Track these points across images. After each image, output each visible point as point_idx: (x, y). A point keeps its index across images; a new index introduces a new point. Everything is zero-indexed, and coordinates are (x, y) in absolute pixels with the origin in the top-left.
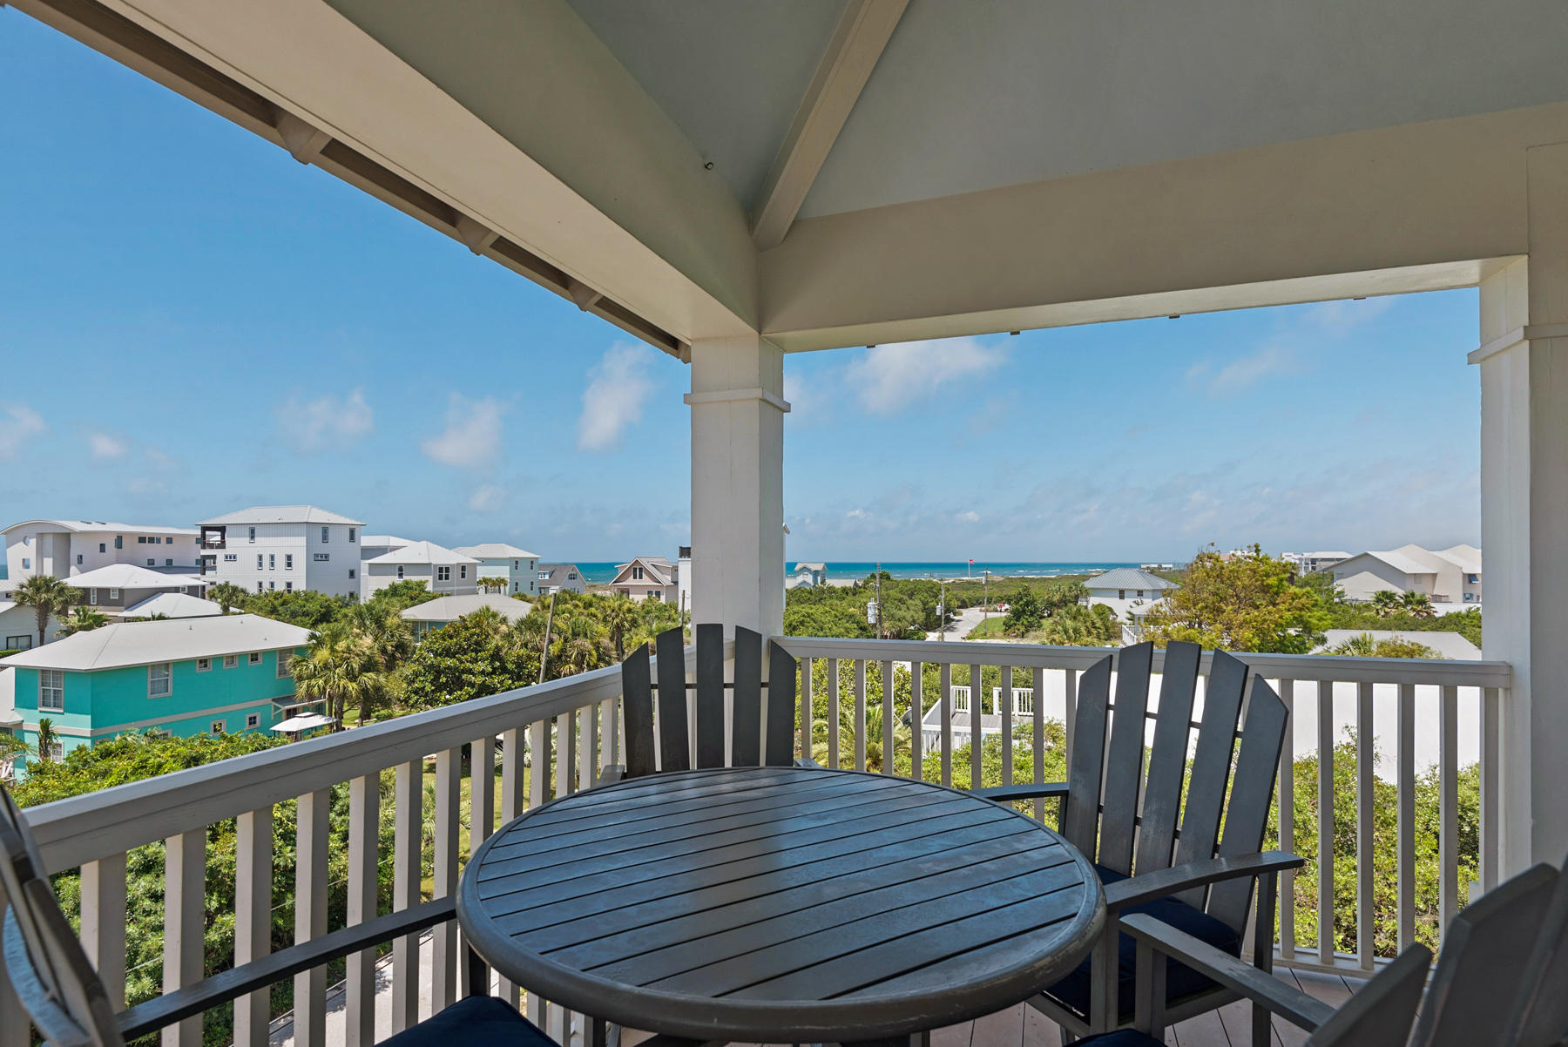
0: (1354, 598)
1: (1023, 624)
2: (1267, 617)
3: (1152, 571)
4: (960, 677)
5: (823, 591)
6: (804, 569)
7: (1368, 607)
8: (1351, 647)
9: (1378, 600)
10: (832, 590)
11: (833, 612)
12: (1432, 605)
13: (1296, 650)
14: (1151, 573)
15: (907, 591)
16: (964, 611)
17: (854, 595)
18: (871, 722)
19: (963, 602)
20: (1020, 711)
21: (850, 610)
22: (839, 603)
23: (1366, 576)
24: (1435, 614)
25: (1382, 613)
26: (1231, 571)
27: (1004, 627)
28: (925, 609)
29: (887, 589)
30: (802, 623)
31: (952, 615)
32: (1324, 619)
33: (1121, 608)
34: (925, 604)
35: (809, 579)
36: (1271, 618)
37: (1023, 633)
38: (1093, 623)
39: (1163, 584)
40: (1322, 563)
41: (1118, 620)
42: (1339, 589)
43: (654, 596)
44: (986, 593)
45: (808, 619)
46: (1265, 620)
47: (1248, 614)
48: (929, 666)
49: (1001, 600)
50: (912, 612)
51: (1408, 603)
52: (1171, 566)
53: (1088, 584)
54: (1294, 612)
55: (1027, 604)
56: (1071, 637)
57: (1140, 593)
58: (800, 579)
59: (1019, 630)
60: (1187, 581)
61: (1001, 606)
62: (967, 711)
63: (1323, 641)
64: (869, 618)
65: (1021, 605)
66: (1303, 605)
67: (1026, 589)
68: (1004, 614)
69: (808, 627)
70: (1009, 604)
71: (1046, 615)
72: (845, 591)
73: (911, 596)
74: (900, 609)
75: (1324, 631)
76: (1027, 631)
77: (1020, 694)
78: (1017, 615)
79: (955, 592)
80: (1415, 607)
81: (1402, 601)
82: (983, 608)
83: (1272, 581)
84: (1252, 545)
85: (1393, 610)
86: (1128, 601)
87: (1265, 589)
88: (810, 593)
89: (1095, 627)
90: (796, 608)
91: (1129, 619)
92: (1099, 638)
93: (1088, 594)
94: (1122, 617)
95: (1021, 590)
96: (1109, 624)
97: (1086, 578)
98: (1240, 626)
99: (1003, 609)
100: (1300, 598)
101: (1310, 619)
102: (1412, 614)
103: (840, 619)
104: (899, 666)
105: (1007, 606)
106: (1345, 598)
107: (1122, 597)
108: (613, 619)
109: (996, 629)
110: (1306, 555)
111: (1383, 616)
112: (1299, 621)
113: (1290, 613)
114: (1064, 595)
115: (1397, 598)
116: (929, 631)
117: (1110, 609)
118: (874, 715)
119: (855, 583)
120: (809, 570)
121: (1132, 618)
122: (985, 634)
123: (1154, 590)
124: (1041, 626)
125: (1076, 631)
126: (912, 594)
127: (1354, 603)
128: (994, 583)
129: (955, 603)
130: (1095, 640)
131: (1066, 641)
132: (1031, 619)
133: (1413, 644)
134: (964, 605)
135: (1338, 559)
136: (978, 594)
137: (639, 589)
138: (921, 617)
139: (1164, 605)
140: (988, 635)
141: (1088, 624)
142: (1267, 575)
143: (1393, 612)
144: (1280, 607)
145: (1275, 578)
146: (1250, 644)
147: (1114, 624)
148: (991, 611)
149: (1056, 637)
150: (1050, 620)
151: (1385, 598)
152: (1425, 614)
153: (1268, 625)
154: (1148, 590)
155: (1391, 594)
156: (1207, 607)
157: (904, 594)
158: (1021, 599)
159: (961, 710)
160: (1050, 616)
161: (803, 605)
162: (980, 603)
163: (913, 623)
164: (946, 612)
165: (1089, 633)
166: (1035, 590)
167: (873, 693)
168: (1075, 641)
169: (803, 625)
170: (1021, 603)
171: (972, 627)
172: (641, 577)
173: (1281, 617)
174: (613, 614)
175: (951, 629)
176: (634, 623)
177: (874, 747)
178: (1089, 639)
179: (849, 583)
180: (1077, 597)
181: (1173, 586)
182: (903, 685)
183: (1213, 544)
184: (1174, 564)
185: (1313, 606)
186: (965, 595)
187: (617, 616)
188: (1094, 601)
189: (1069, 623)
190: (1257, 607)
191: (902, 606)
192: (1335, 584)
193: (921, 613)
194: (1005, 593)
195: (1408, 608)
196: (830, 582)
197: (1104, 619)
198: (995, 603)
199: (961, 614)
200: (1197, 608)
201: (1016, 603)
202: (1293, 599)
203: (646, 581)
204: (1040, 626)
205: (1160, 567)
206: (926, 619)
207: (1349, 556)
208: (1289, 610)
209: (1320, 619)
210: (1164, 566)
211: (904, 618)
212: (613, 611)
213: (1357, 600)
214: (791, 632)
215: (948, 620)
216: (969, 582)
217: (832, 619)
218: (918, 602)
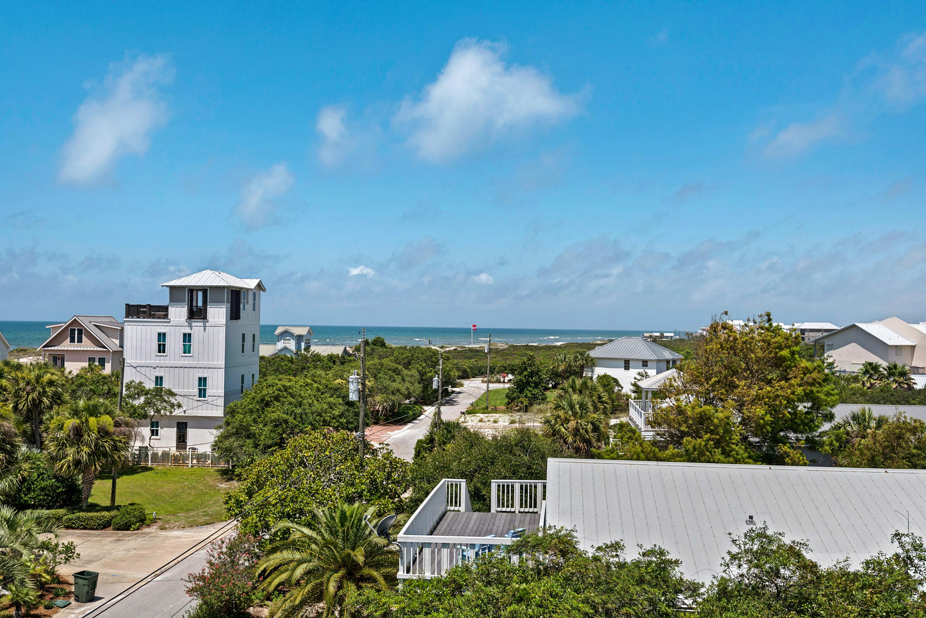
0: (842, 369)
1: (526, 396)
2: (780, 393)
3: (655, 340)
4: (455, 464)
5: (306, 358)
6: (286, 334)
7: (856, 379)
8: (852, 422)
9: (866, 372)
10: (317, 358)
11: (315, 385)
12: (912, 376)
13: (807, 428)
14: (654, 342)
15: (403, 359)
16: (466, 382)
17: (342, 364)
18: (347, 524)
19: (465, 371)
20: (521, 507)
21: (337, 381)
22: (323, 373)
23: (853, 347)
24: (915, 386)
25: (868, 385)
26: (744, 343)
27: (506, 400)
28: (422, 380)
29: (380, 357)
30: (277, 398)
31: (450, 389)
32: (832, 395)
33: (626, 379)
34: (422, 374)
35: (292, 345)
36: (783, 394)
37: (526, 406)
38: (600, 397)
39: (668, 355)
40: (811, 334)
41: (624, 391)
42: (830, 360)
43: (97, 363)
44: (489, 362)
45: (285, 393)
46: (777, 396)
47: (761, 389)
48: (423, 447)
49: (505, 370)
50: (407, 384)
51: (891, 374)
52: (672, 334)
53: (593, 354)
54: (805, 387)
55: (531, 375)
56: (577, 413)
57: (645, 363)
58: (280, 345)
59: (522, 403)
60: (700, 352)
61: (504, 377)
62: (460, 509)
63: (830, 417)
64: (351, 395)
65: (525, 376)
66: (814, 380)
67: (531, 358)
68: (507, 386)
69: (283, 404)
70: (513, 374)
71: (550, 386)
72: (332, 358)
73: (407, 365)
74: (394, 381)
75: (832, 407)
76: (531, 404)
77: (522, 486)
78: (521, 386)
79: (455, 361)
80: (897, 379)
81: (885, 372)
82: (486, 379)
83: (785, 353)
84: (763, 313)
85: (878, 382)
86: (633, 373)
87: (778, 362)
88: (291, 361)
89: (602, 402)
90: (271, 379)
91: (634, 392)
92: (605, 413)
93: (594, 365)
94: (627, 389)
95: (525, 359)
96: (614, 396)
97: (592, 346)
98: (753, 402)
99: (507, 379)
100: (811, 373)
101: (819, 395)
102: (894, 386)
103: (322, 394)
104: (385, 451)
105: (510, 377)
106: (836, 369)
107: (627, 367)
108: (28, 394)
109: (498, 402)
110: (797, 326)
111: (869, 388)
112: (808, 396)
113: (802, 388)
114: (570, 366)
115: (881, 369)
116: (427, 405)
117: (616, 381)
118: (351, 516)
119: (345, 350)
120: (291, 335)
121: (638, 390)
122: (487, 408)
123: (658, 361)
124: (546, 398)
125: (583, 406)
126: (409, 363)
127: (843, 374)
128: (497, 351)
129: (455, 373)
130: (602, 417)
131: (572, 418)
132: (536, 391)
133: (915, 421)
134: (465, 375)
135: (826, 330)
136: (481, 363)
137: (76, 356)
138: (417, 388)
139: (677, 380)
140: (490, 409)
141: (594, 398)
142: (780, 348)
143: (878, 384)
144: (793, 382)
145: (788, 350)
146: (762, 421)
147: (619, 396)
148: (493, 382)
149: (561, 413)
150: (556, 393)
151: (871, 369)
152: (906, 386)
153: (781, 402)
154: (652, 361)
155: (876, 365)
156: (719, 382)
157: (399, 363)
158: (526, 369)
159: (452, 508)
160: (554, 387)
161: (281, 376)
162: (482, 374)
163: (408, 396)
164: (443, 386)
165: (596, 409)
166: (539, 359)
167: (352, 485)
168: (581, 417)
169: (279, 401)
170: (525, 373)
171: (473, 400)
172: (80, 341)
173: (793, 393)
174: (29, 388)
175: (451, 403)
176: (57, 399)
177: (349, 555)
178: (595, 415)
179: (338, 350)
180: (582, 367)
181: (677, 356)
182: (389, 474)
183: (726, 313)
184: (675, 333)
185: (824, 381)
186: (466, 364)
187: (33, 390)
188: (599, 371)
189: (575, 397)
190: (769, 382)
191: (396, 377)
192: (826, 355)
193: (417, 385)
194: (508, 363)
195: (891, 379)
196: (315, 349)
197: (610, 391)
198: (498, 373)
199: (462, 385)
200: (710, 382)
201: (520, 374)
202: (805, 374)
203: (87, 345)
204: (544, 399)
205: (662, 336)
206: (423, 392)
207: (839, 328)
208: (800, 386)
209: (828, 394)
210: (666, 334)
211: (398, 390)
212: (28, 383)
213: (845, 371)
214: (263, 409)
215: (446, 393)
216: (471, 350)
217: (314, 392)
218: (414, 372)
